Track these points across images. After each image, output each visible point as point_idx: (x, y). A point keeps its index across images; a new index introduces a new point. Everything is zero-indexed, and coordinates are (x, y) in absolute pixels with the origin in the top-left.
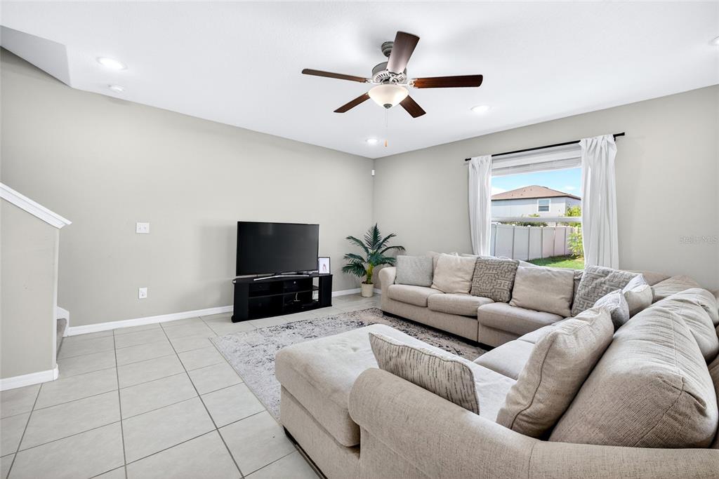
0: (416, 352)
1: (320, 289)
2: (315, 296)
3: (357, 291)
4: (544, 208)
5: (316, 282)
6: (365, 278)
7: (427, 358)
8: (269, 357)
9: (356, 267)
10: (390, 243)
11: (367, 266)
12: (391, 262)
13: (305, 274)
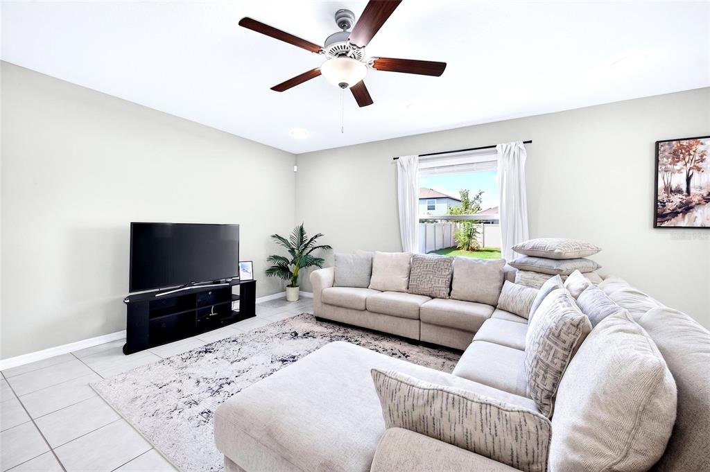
0: (451, 395)
1: (241, 298)
2: (236, 306)
3: (280, 295)
4: (431, 208)
5: (236, 290)
6: (289, 282)
7: (476, 407)
8: (185, 400)
9: (280, 269)
10: (318, 242)
11: (292, 268)
12: (318, 262)
13: (223, 283)
